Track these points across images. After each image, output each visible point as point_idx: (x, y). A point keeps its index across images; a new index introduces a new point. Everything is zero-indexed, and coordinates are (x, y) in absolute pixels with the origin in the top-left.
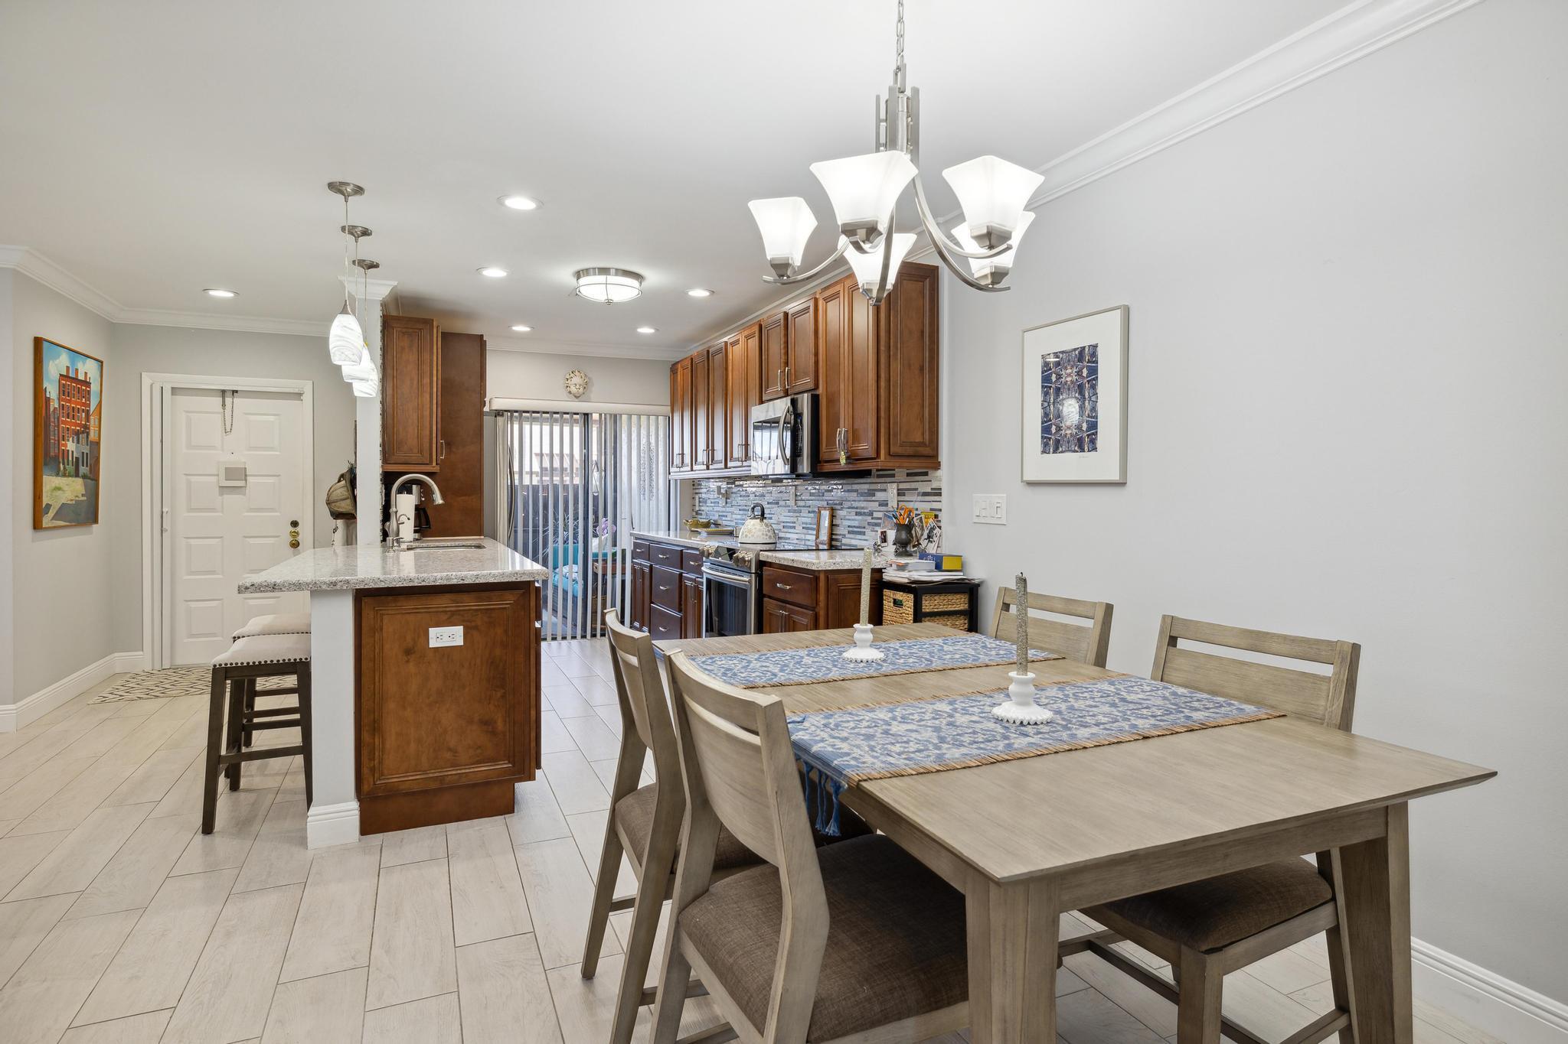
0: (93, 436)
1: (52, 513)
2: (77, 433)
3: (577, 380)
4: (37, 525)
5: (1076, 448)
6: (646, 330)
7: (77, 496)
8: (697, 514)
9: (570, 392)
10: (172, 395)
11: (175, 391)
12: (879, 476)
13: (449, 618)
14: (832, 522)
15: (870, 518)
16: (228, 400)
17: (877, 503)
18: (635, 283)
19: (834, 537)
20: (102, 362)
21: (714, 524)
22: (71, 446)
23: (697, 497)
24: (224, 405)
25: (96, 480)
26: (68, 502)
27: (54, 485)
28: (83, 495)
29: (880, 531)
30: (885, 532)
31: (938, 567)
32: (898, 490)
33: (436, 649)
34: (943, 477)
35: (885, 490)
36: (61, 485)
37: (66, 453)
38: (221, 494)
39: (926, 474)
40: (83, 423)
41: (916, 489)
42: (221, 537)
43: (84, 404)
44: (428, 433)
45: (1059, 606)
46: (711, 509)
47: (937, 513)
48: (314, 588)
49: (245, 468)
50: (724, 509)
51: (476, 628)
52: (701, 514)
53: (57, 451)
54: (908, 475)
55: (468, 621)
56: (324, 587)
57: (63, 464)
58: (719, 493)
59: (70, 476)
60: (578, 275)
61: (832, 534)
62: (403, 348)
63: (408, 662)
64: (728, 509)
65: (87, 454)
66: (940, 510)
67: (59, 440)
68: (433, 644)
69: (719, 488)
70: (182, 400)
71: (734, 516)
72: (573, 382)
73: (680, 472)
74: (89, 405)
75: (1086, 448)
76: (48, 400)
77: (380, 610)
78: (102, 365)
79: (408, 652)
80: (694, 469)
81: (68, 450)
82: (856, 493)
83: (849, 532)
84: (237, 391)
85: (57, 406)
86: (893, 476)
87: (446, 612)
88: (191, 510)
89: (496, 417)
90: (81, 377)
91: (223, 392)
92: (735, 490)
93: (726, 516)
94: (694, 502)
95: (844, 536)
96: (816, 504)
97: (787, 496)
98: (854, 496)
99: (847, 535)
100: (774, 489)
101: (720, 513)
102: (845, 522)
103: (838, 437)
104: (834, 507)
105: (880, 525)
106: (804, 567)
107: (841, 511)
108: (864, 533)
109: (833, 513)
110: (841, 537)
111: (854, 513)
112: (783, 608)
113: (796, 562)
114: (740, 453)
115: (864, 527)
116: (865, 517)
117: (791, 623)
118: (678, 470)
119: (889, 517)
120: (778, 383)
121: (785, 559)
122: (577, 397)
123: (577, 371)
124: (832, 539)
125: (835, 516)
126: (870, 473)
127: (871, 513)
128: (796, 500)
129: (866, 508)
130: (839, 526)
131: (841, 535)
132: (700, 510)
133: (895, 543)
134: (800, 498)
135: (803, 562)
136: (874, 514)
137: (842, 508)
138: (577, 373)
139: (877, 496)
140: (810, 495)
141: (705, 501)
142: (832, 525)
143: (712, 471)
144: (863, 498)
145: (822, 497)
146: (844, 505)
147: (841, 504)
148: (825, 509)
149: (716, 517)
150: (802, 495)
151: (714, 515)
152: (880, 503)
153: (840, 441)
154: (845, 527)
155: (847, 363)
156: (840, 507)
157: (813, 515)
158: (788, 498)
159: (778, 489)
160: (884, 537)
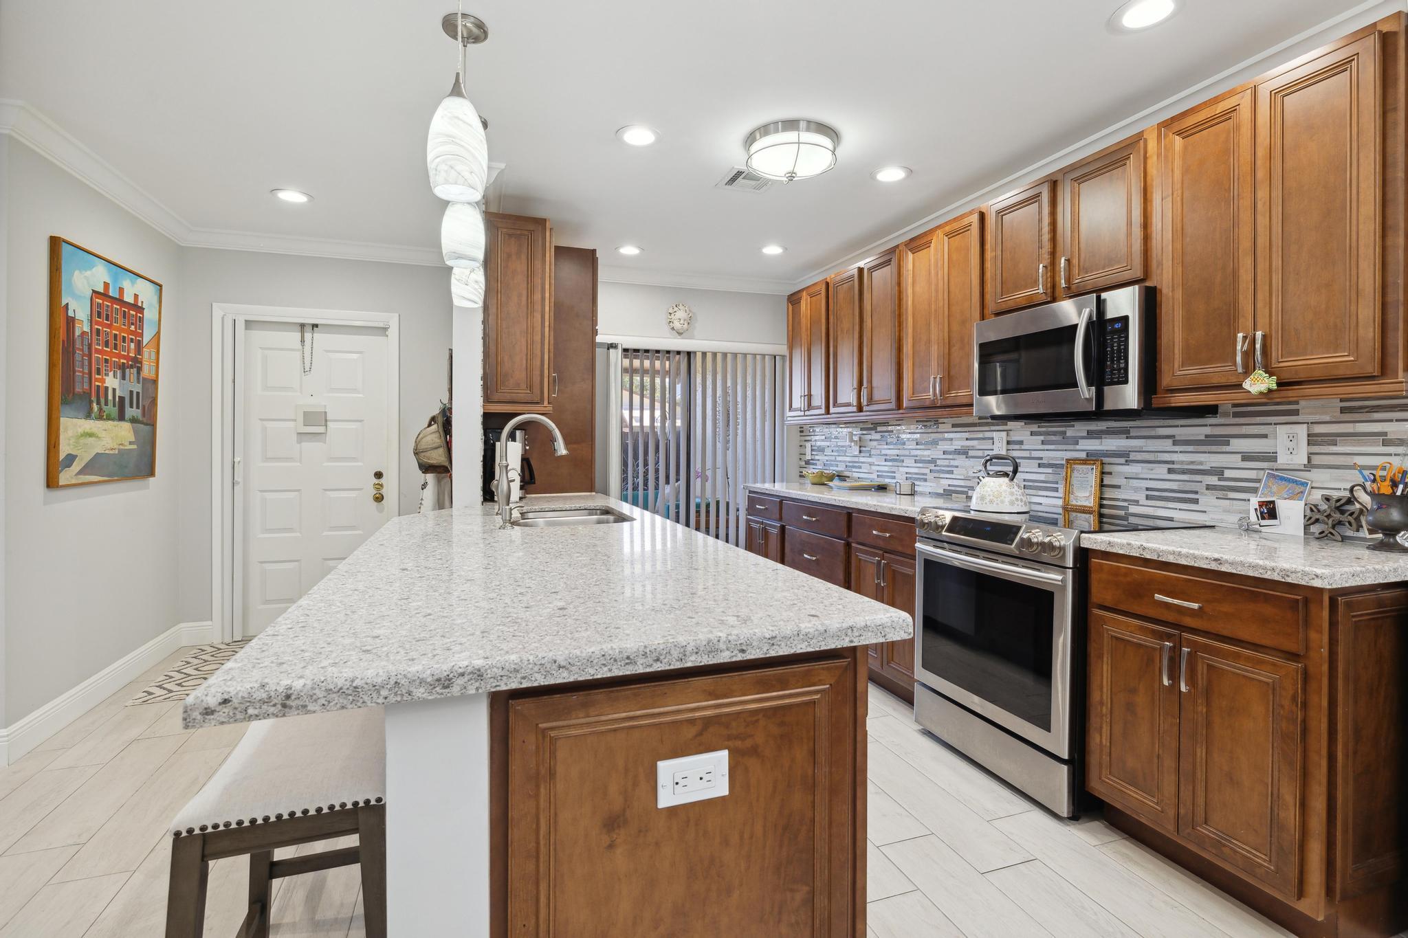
0: (147, 371)
1: (77, 467)
2: (123, 368)
3: (681, 314)
4: (51, 482)
6: (773, 250)
7: (122, 444)
8: (806, 464)
9: (673, 329)
10: (246, 329)
11: (249, 324)
12: (1236, 415)
13: (700, 734)
14: (1102, 480)
15: (1215, 478)
16: (308, 336)
17: (1239, 456)
18: (827, 142)
19: (1105, 502)
20: (161, 286)
21: (838, 476)
22: (112, 381)
23: (808, 445)
24: (303, 341)
25: (153, 425)
26: (106, 452)
27: (80, 431)
28: (131, 443)
29: (1254, 501)
30: (1273, 502)
32: (1309, 435)
33: (673, 811)
35: (1265, 436)
36: (95, 430)
37: (102, 392)
38: (299, 442)
40: (132, 355)
41: (1385, 434)
42: (298, 491)
43: (133, 333)
44: (538, 363)
46: (833, 458)
48: (392, 699)
49: (326, 412)
50: (856, 459)
51: (754, 751)
52: (816, 464)
53: (86, 386)
54: (1343, 410)
55: (737, 737)
56: (420, 693)
57: (98, 403)
58: (851, 440)
59: (109, 418)
60: (750, 139)
61: (1102, 498)
62: (509, 256)
63: (611, 846)
64: (862, 459)
65: (138, 393)
67: (90, 373)
68: (666, 799)
69: (851, 434)
70: (258, 335)
71: (874, 468)
72: (676, 317)
73: (805, 416)
74: (141, 335)
76: (71, 322)
77: (552, 729)
78: (161, 290)
79: (613, 823)
80: (831, 412)
81: (107, 388)
82: (1170, 441)
83: (1149, 498)
84: (317, 326)
85: (86, 329)
86: (1296, 413)
87: (692, 722)
88: (267, 459)
89: (608, 349)
90: (129, 298)
91: (303, 326)
92: (877, 436)
93: (860, 467)
94: (802, 451)
95: (1136, 502)
96: (1059, 455)
97: (987, 445)
98: (1167, 444)
99: (1143, 501)
100: (958, 435)
101: (848, 464)
102: (1135, 483)
103: (1239, 347)
104: (1106, 460)
105: (1254, 491)
106: (1266, 576)
107: (1127, 467)
108: (1196, 501)
109: (1103, 468)
110: (1125, 504)
111: (1166, 471)
112: (1169, 637)
113: (1232, 564)
114: (932, 390)
115: (1196, 493)
116: (1198, 478)
117: (1201, 669)
118: (802, 413)
119: (1282, 479)
120: (1036, 283)
121: (1180, 554)
122: (680, 334)
123: (681, 305)
124: (1101, 506)
125: (1110, 473)
126: (1211, 410)
127: (1218, 472)
128: (1008, 450)
129: (1201, 463)
130: (1118, 487)
131: (1125, 500)
132: (812, 460)
133: (1310, 522)
134: (1017, 447)
135: (1265, 568)
136: (1228, 474)
137: (1128, 462)
138: (681, 307)
139: (1238, 444)
140: (1043, 443)
141: (822, 450)
142: (1102, 485)
143: (868, 413)
144: (1190, 448)
145: (1078, 447)
146: (1133, 456)
147: (1125, 456)
148: (1084, 462)
149: (841, 468)
150: (1021, 443)
151: (837, 466)
152: (1247, 457)
153: (1249, 354)
154: (1136, 489)
155: (1262, 221)
156: (1122, 460)
157: (1050, 470)
158: (990, 447)
159: (967, 435)
160: (1269, 511)
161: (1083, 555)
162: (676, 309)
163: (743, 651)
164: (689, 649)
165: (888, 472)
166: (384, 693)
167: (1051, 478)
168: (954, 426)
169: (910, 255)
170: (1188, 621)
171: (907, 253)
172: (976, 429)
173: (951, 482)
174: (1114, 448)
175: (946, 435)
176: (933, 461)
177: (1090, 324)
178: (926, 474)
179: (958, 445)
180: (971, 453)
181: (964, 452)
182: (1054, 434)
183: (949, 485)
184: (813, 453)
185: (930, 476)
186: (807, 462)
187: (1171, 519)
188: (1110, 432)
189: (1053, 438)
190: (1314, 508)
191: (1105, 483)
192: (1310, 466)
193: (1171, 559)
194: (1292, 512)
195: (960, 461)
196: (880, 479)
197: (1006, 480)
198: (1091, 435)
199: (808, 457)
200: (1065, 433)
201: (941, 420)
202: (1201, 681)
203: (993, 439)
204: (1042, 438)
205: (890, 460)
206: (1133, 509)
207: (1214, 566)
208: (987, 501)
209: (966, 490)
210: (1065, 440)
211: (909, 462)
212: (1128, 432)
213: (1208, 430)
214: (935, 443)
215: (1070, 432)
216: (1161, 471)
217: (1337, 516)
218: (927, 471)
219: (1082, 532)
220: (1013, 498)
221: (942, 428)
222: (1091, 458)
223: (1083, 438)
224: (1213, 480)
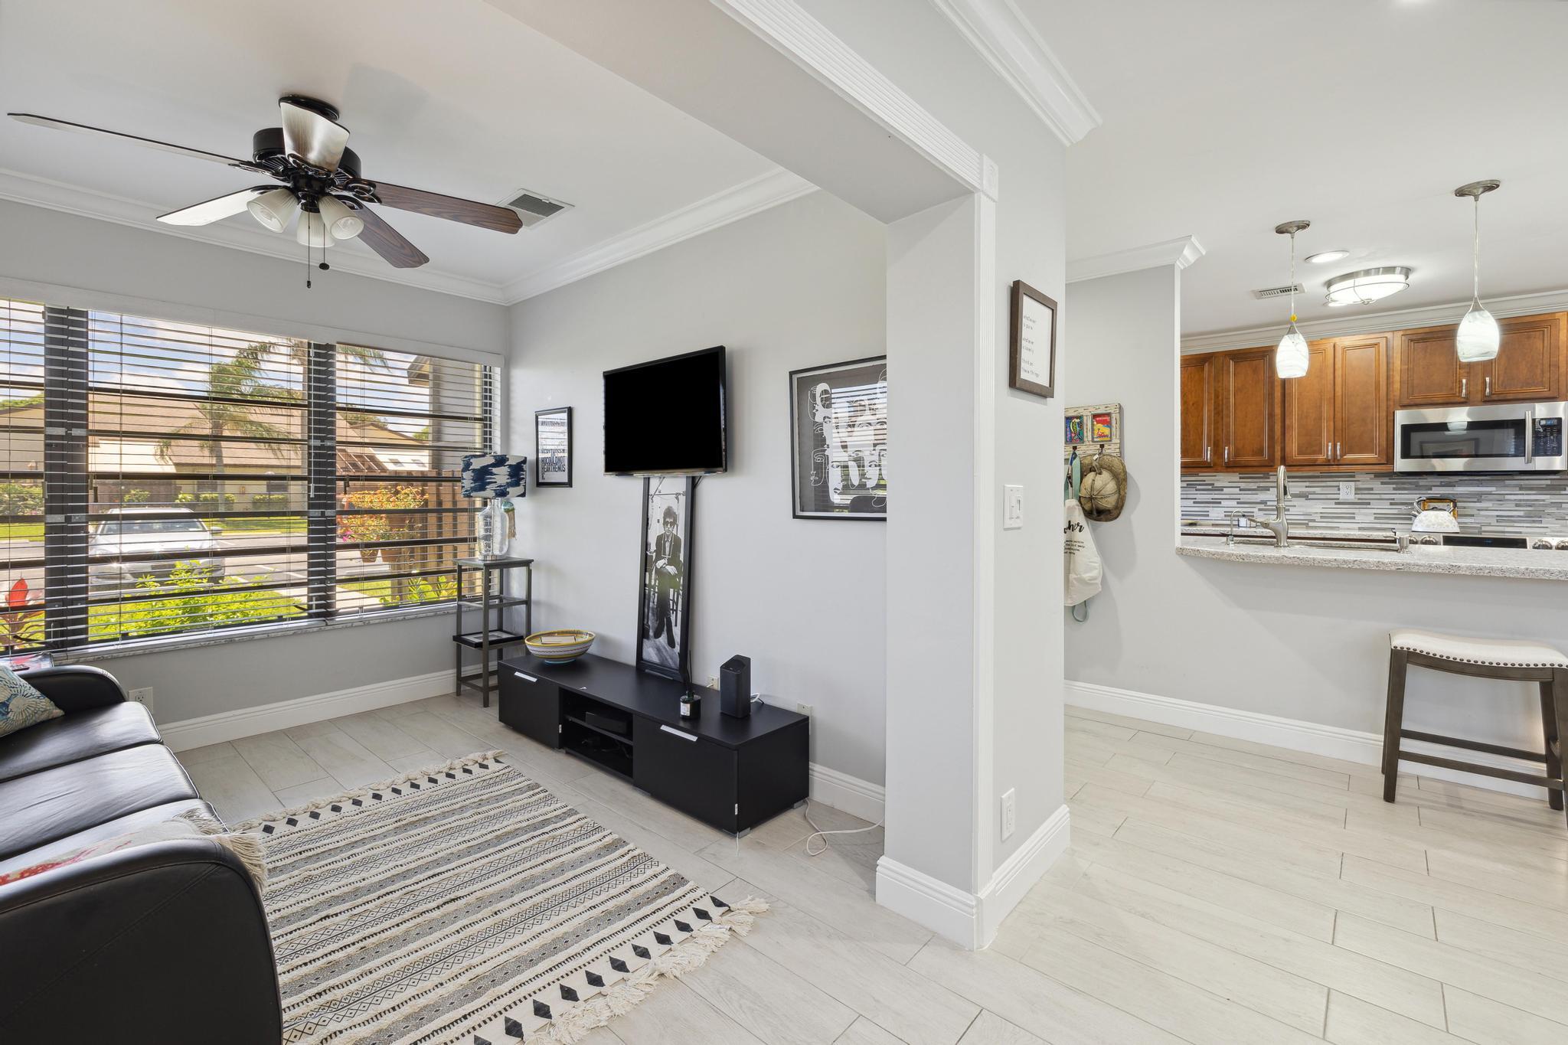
96: (1410, 497)
97: (1334, 491)
102: (1482, 513)
104: (1457, 499)
107: (1477, 503)
111: (1514, 505)
115: (1540, 517)
116: (1540, 509)
129: (1544, 501)
134: (1366, 492)
137: (1477, 501)
140: (1394, 489)
144: (1535, 492)
145: (1430, 492)
146: (1484, 497)
147: (1479, 498)
150: (1372, 489)
154: (1486, 517)
157: (1404, 507)
158: (1338, 492)
159: (1307, 484)
168: (1290, 477)
172: (1317, 480)
176: (1264, 502)
180: (1310, 496)
181: (1305, 496)
195: (1298, 502)
201: (1271, 473)
203: (1339, 486)
204: (1394, 486)
206: (1484, 529)
210: (1418, 487)
213: (1549, 482)
215: (1423, 482)
216: (1508, 505)
218: (1255, 510)
222: (1446, 498)
223: (1437, 486)
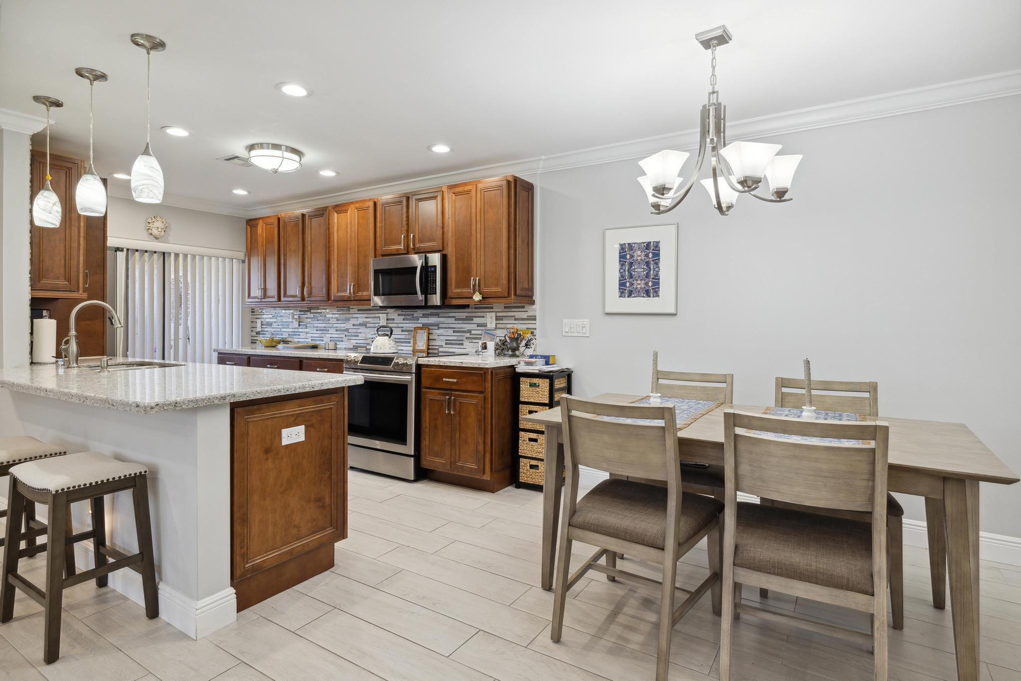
3: (158, 224)
5: (645, 295)
6: (240, 192)
8: (256, 334)
9: (151, 234)
12: (476, 308)
13: (295, 420)
14: (429, 337)
15: (469, 334)
17: (476, 325)
18: (296, 158)
19: (430, 347)
21: (283, 341)
23: (259, 321)
29: (480, 342)
30: (486, 343)
31: (547, 363)
32: (496, 317)
33: (287, 446)
34: (537, 309)
35: (484, 317)
39: (523, 307)
41: (514, 316)
44: (75, 262)
45: (697, 378)
46: (279, 330)
47: (533, 330)
48: (208, 404)
50: (297, 330)
51: (312, 426)
52: (266, 334)
54: (505, 307)
55: (307, 421)
56: (216, 402)
58: (293, 318)
60: (251, 147)
61: (428, 345)
63: (267, 459)
64: (300, 330)
66: (536, 329)
68: (285, 442)
69: (293, 314)
71: (309, 335)
72: (154, 226)
73: (261, 302)
75: (652, 295)
77: (248, 418)
79: (267, 451)
80: (281, 300)
82: (454, 319)
83: (446, 344)
86: (492, 308)
87: (292, 415)
89: (116, 251)
92: (312, 316)
93: (299, 335)
94: (254, 325)
95: (442, 346)
96: (410, 325)
97: (376, 321)
98: (452, 320)
99: (444, 346)
100: (361, 315)
101: (290, 333)
102: (441, 338)
103: (472, 282)
104: (430, 327)
105: (480, 339)
106: (474, 366)
107: (438, 330)
108: (462, 344)
109: (429, 331)
110: (438, 347)
111: (452, 332)
112: (447, 394)
113: (466, 363)
114: (349, 290)
115: (463, 341)
116: (463, 334)
117: (458, 404)
118: (260, 300)
119: (488, 333)
120: (400, 243)
121: (451, 362)
122: (156, 238)
123: (158, 217)
124: (428, 349)
125: (432, 334)
126: (467, 306)
127: (469, 331)
128: (387, 323)
129: (464, 328)
130: (435, 340)
131: (438, 346)
132: (262, 331)
133: (496, 349)
134: (391, 322)
135: (474, 363)
136: (473, 332)
137: (439, 328)
138: (158, 219)
139: (476, 320)
140: (404, 319)
141: (269, 324)
142: (429, 339)
143: (308, 302)
144: (461, 322)
145: (419, 322)
146: (441, 326)
147: (437, 326)
148: (421, 328)
149: (285, 336)
150: (393, 319)
151: (282, 335)
152: (479, 325)
153: (474, 286)
154: (442, 341)
155: (478, 236)
156: (436, 328)
157: (407, 333)
158: (378, 322)
159: (366, 315)
160: (485, 347)
161: (419, 367)
162: (154, 220)
163: (313, 388)
164: (297, 387)
165: (318, 337)
166: (205, 402)
167: (407, 337)
168: (358, 310)
169: (336, 214)
170: (454, 387)
171: (333, 212)
172: (370, 312)
173: (357, 341)
174: (433, 322)
175: (355, 316)
176: (347, 330)
177: (422, 267)
178: (342, 338)
179: (361, 321)
180: (368, 325)
181: (364, 325)
182: (409, 315)
183: (356, 343)
184: (263, 326)
185: (345, 339)
186: (258, 333)
187: (454, 353)
188: (432, 315)
189: (408, 317)
190: (497, 344)
191: (430, 338)
192: (496, 328)
193: (448, 364)
194: (491, 345)
195: (362, 329)
196: (313, 342)
197: (387, 337)
198: (424, 316)
199: (259, 329)
200: (413, 315)
201: (351, 307)
202: (457, 409)
203: (379, 317)
204: (403, 317)
205: (320, 330)
206: (441, 349)
207: (461, 365)
208: (379, 348)
209: (366, 345)
210: (413, 318)
211: (332, 331)
212: (439, 315)
214: (348, 319)
215: (416, 315)
216: (450, 332)
217: (502, 346)
218: (344, 336)
219: (419, 357)
220: (391, 346)
221: (352, 311)
222: (425, 327)
223: (421, 317)
224: (468, 335)
